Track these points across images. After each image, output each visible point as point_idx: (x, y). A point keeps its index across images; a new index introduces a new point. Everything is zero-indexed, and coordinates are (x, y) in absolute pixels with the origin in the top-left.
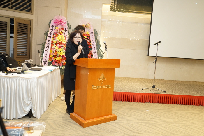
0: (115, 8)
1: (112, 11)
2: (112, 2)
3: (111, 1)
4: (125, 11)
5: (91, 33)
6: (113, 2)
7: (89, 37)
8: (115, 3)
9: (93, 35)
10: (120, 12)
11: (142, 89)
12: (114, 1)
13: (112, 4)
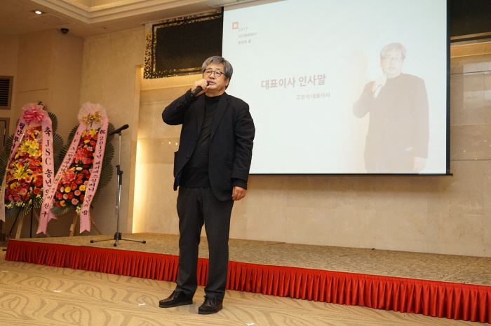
0: (154, 70)
1: (149, 77)
2: (147, 58)
3: (145, 56)
4: (172, 74)
5: (102, 132)
6: (149, 59)
7: (96, 141)
8: (153, 60)
9: (105, 136)
10: (162, 77)
11: (92, 242)
12: (150, 56)
13: (147, 64)
